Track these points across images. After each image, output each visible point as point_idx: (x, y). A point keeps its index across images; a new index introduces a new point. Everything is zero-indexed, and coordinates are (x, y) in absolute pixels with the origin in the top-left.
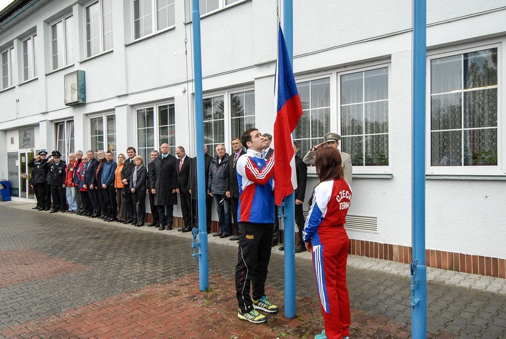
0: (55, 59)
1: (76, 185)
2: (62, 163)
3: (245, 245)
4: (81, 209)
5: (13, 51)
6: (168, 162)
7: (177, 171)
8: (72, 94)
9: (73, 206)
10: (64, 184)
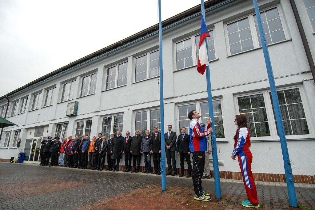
0: (63, 97)
1: (66, 152)
2: (59, 142)
3: (198, 161)
4: (67, 164)
5: (41, 94)
6: (120, 139)
7: (125, 142)
8: (70, 111)
9: (62, 163)
10: (59, 152)
